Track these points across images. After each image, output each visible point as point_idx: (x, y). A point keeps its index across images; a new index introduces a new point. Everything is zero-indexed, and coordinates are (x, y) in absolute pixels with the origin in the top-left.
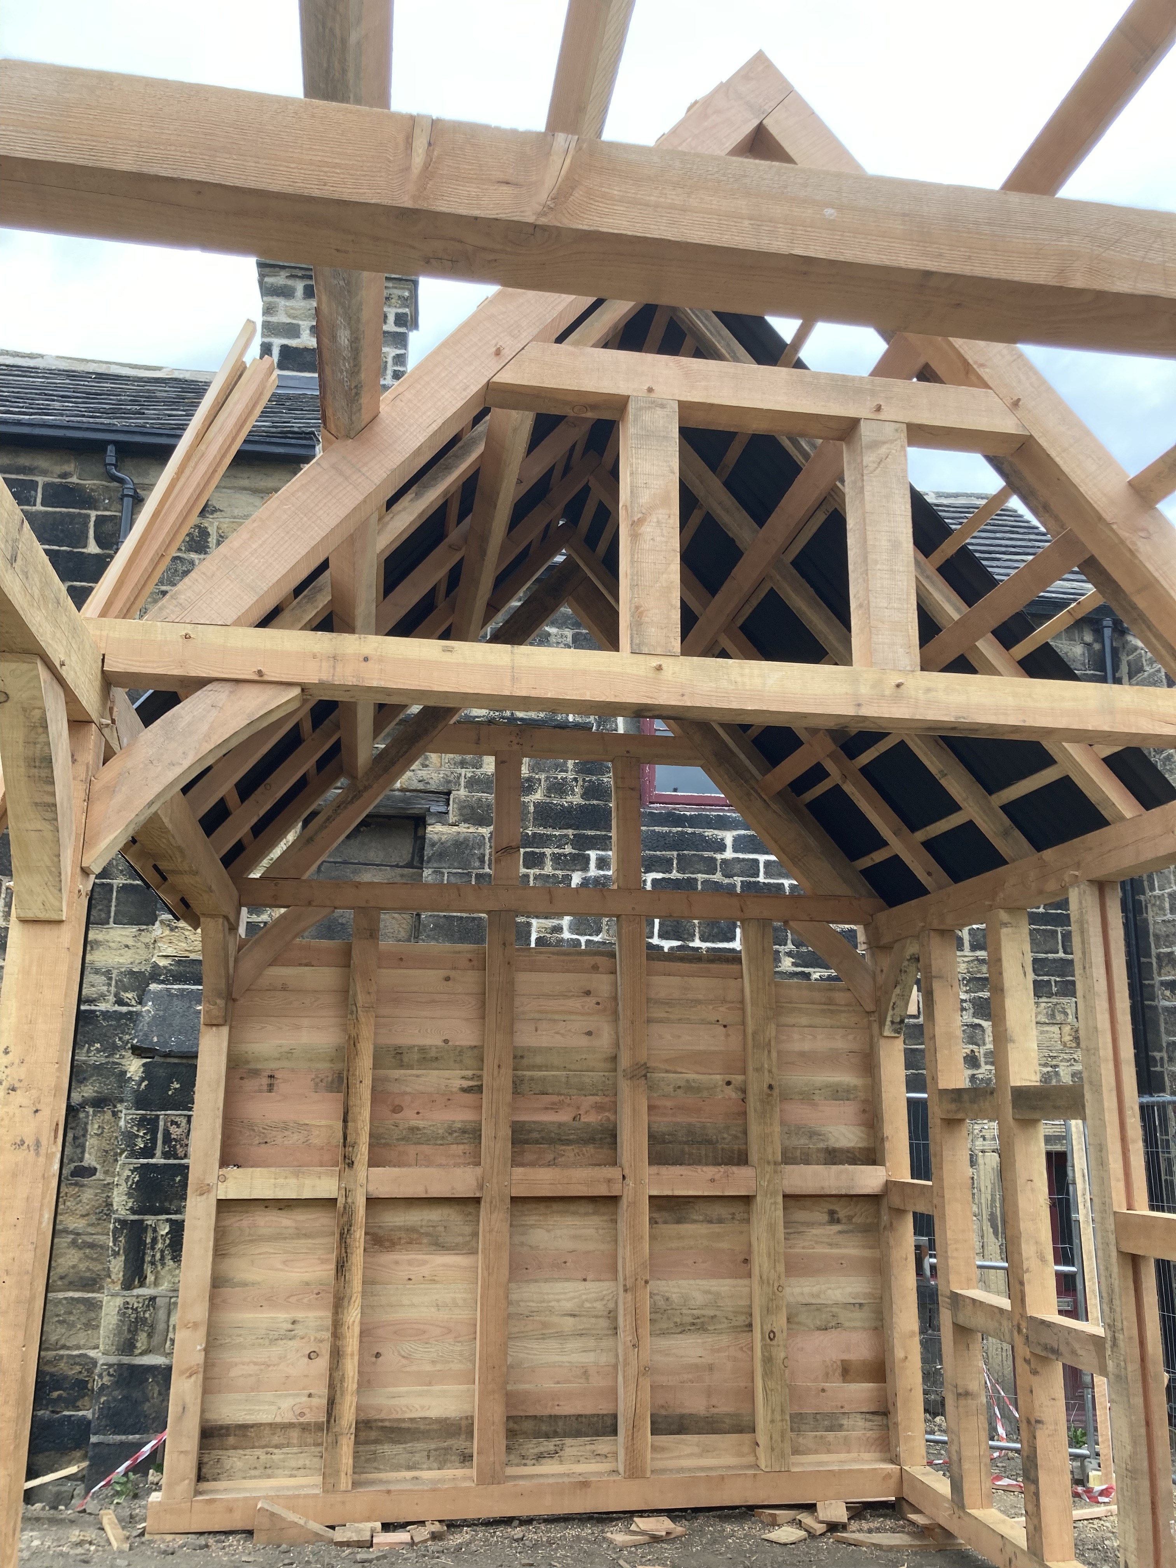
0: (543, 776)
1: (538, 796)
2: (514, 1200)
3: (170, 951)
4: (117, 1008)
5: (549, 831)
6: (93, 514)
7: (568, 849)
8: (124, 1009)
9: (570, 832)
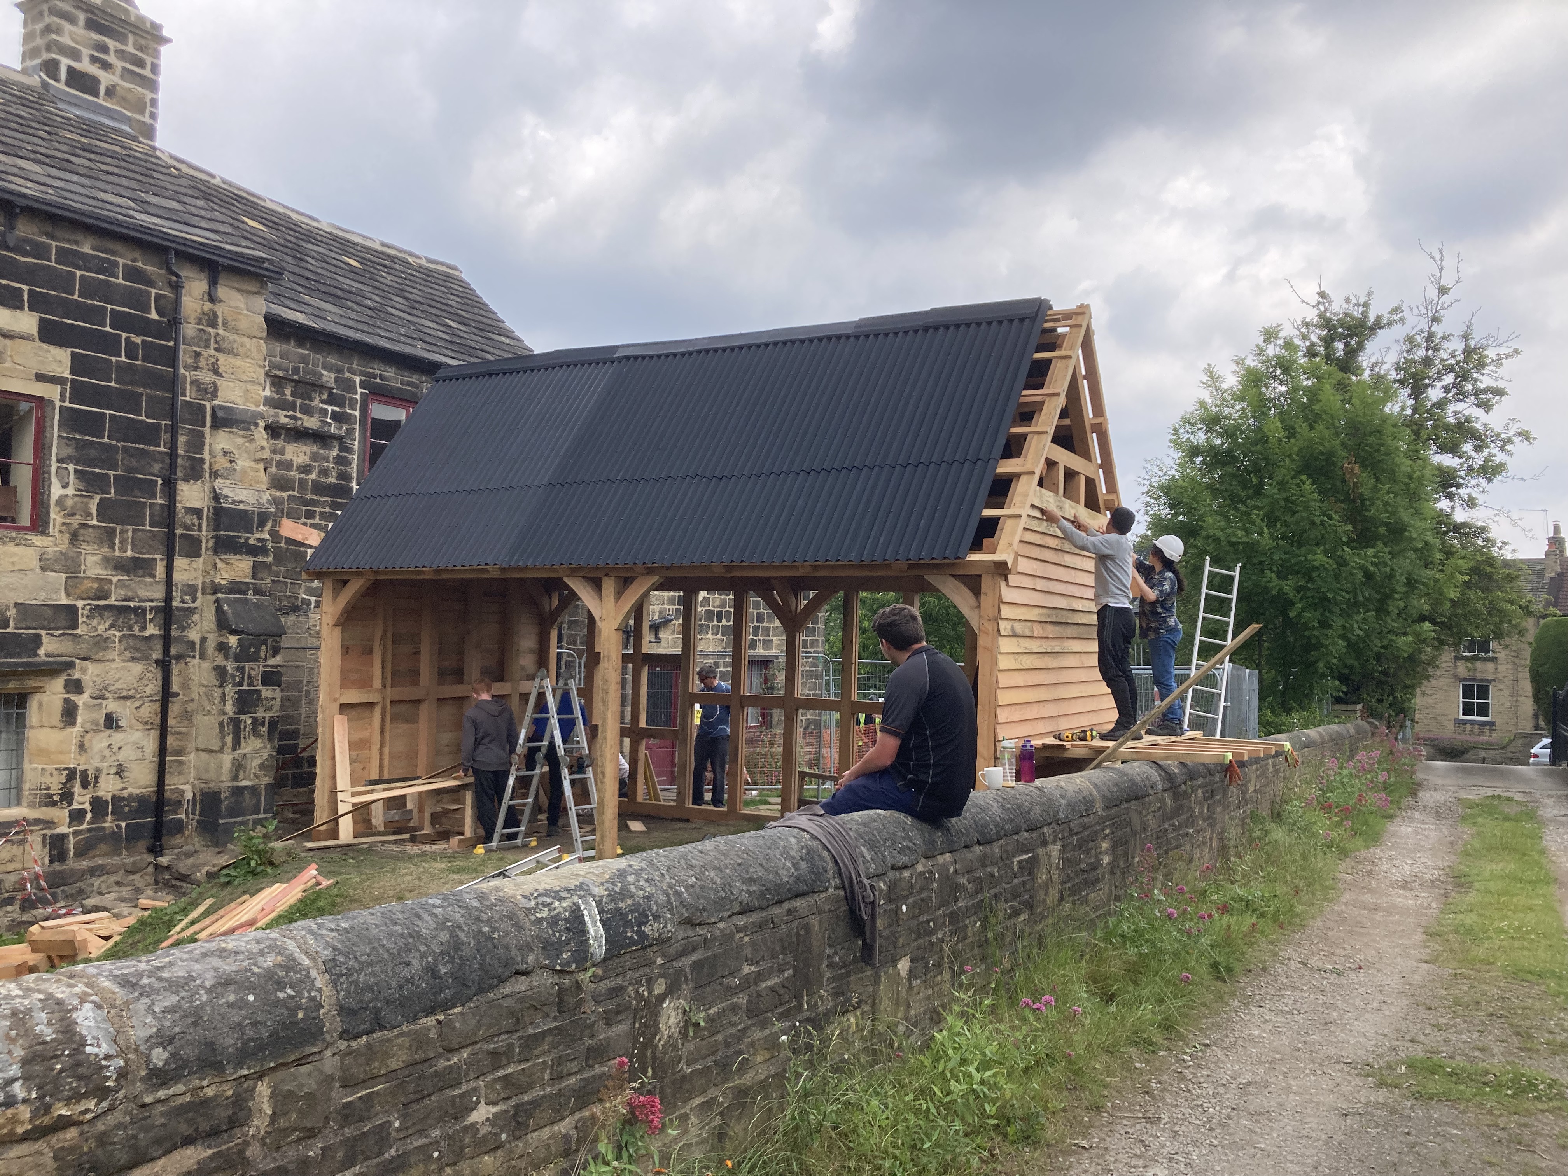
0: (317, 464)
1: (313, 476)
2: (439, 699)
3: (226, 576)
4: (182, 605)
5: (318, 498)
6: (154, 291)
7: (327, 510)
8: (186, 606)
9: (329, 499)
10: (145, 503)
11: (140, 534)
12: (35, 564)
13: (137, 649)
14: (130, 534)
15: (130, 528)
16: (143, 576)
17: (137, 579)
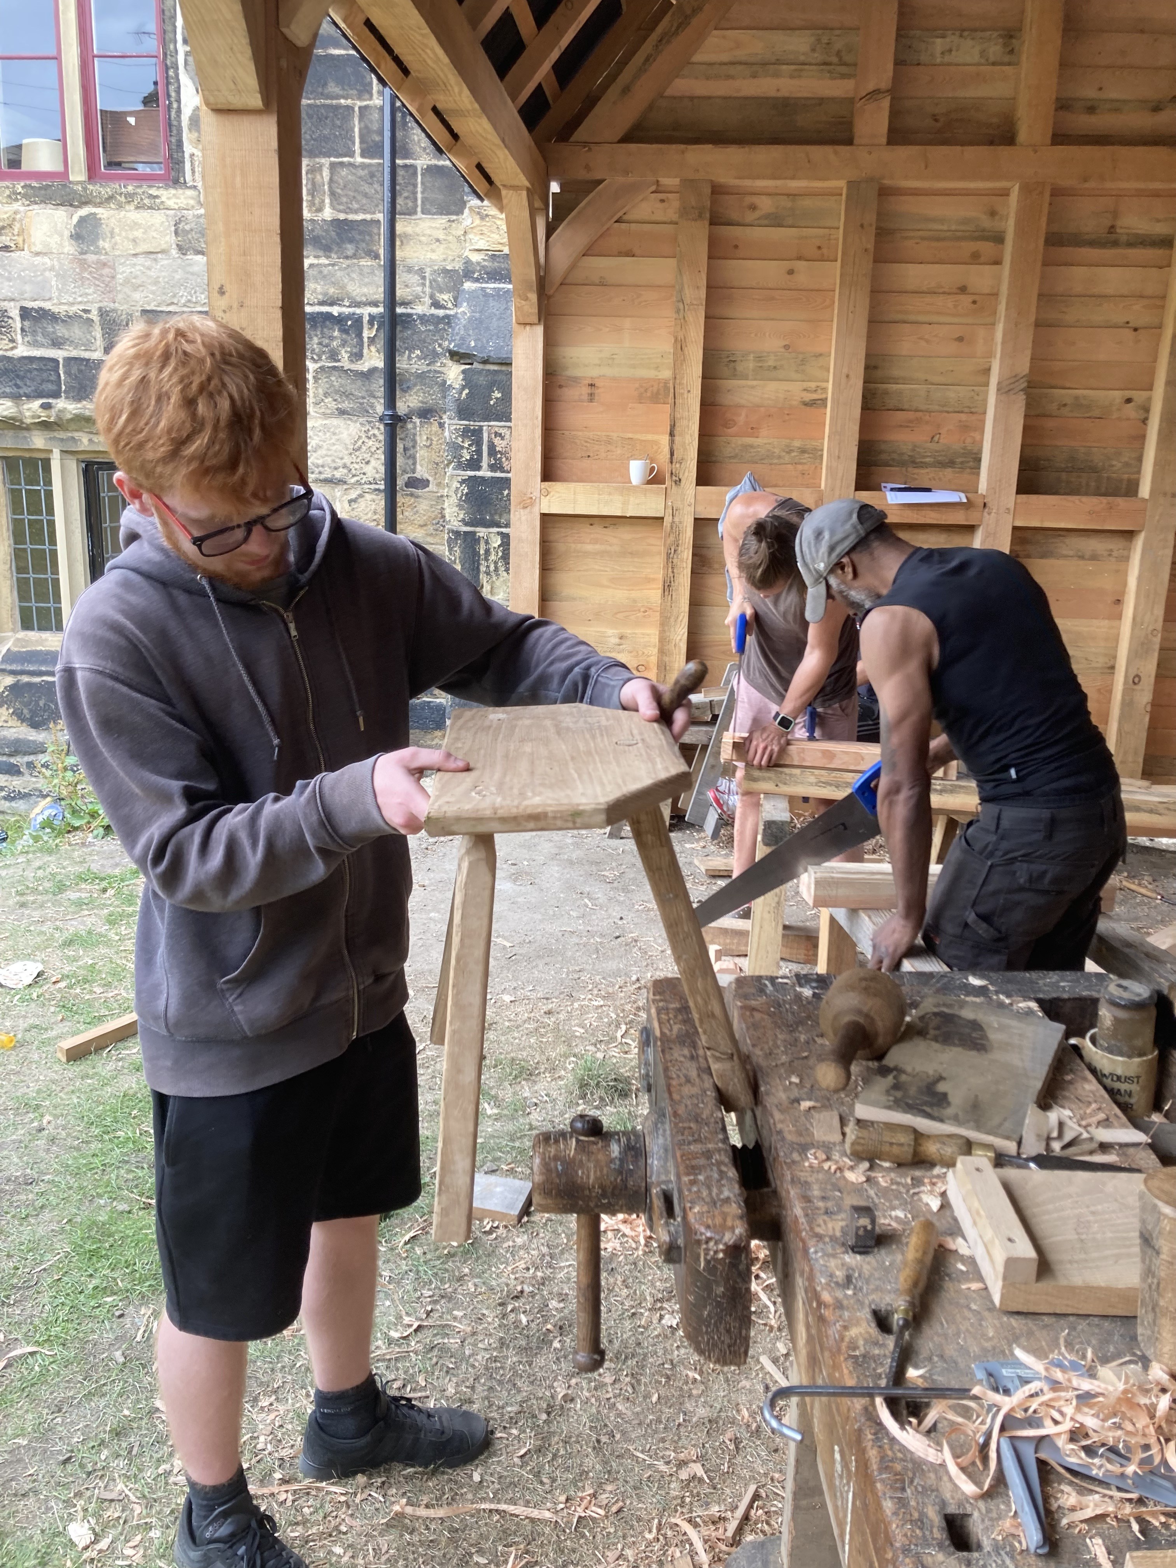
3: (482, 245)
4: (434, 311)
8: (441, 313)
10: (350, 108)
11: (344, 172)
12: (170, 239)
13: (347, 395)
14: (326, 173)
15: (325, 161)
16: (354, 256)
17: (345, 263)
